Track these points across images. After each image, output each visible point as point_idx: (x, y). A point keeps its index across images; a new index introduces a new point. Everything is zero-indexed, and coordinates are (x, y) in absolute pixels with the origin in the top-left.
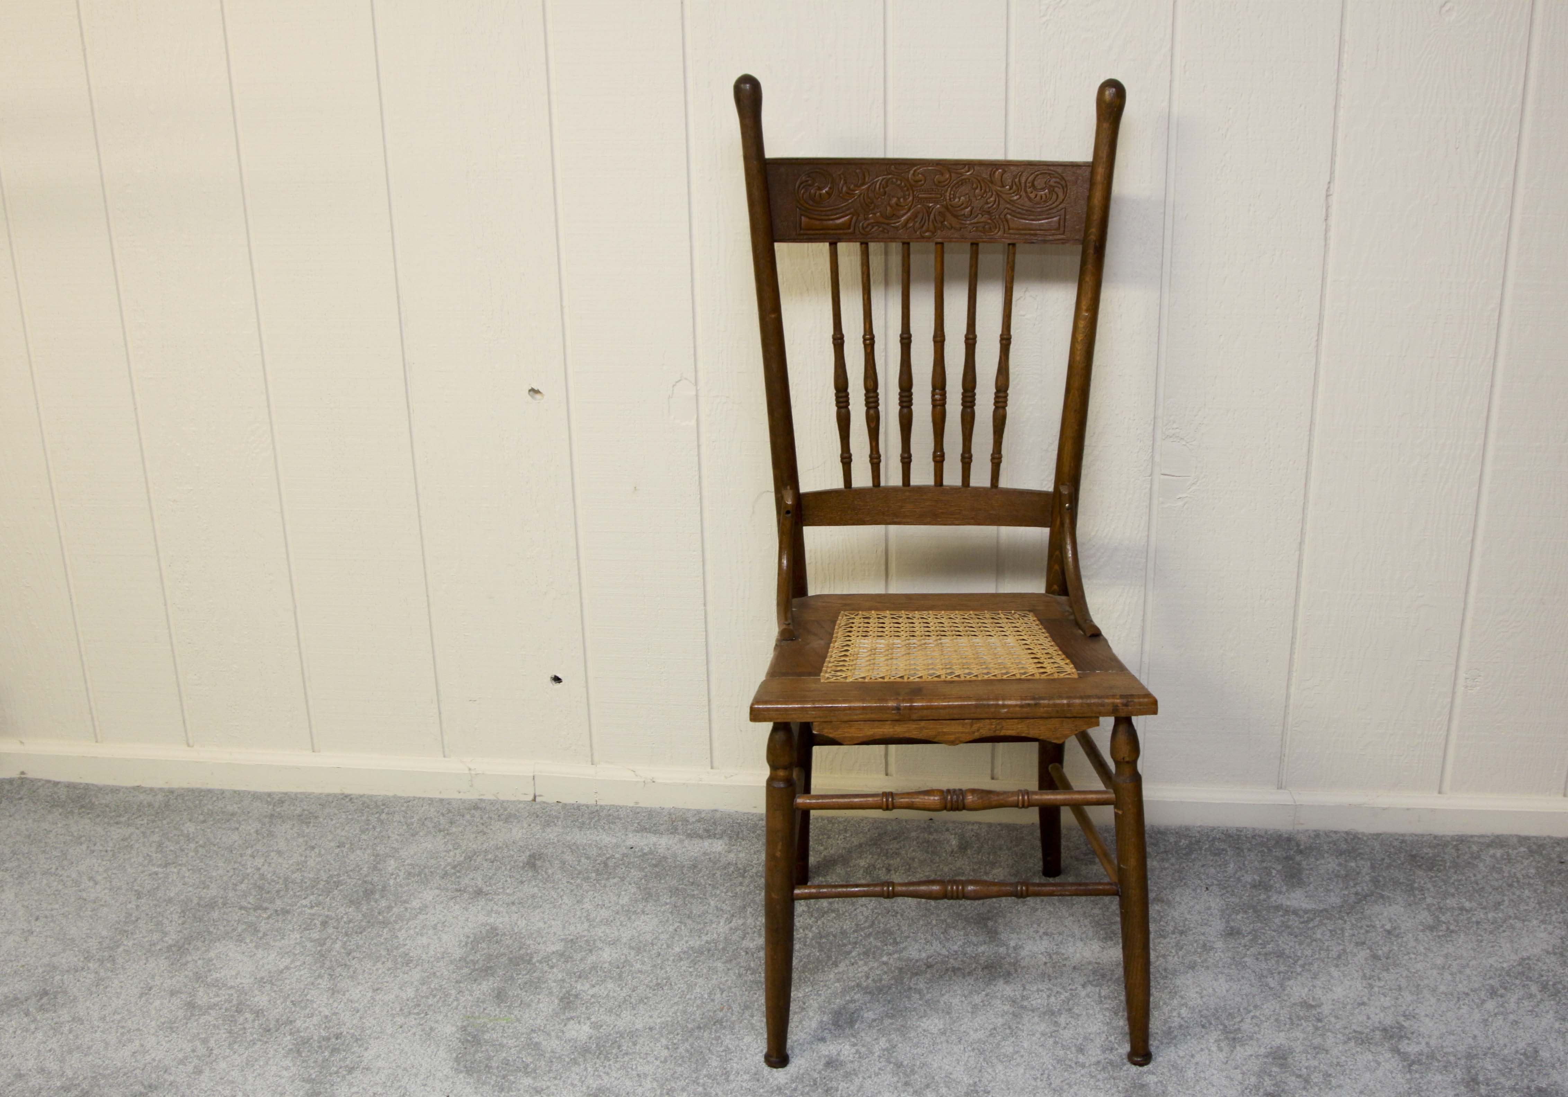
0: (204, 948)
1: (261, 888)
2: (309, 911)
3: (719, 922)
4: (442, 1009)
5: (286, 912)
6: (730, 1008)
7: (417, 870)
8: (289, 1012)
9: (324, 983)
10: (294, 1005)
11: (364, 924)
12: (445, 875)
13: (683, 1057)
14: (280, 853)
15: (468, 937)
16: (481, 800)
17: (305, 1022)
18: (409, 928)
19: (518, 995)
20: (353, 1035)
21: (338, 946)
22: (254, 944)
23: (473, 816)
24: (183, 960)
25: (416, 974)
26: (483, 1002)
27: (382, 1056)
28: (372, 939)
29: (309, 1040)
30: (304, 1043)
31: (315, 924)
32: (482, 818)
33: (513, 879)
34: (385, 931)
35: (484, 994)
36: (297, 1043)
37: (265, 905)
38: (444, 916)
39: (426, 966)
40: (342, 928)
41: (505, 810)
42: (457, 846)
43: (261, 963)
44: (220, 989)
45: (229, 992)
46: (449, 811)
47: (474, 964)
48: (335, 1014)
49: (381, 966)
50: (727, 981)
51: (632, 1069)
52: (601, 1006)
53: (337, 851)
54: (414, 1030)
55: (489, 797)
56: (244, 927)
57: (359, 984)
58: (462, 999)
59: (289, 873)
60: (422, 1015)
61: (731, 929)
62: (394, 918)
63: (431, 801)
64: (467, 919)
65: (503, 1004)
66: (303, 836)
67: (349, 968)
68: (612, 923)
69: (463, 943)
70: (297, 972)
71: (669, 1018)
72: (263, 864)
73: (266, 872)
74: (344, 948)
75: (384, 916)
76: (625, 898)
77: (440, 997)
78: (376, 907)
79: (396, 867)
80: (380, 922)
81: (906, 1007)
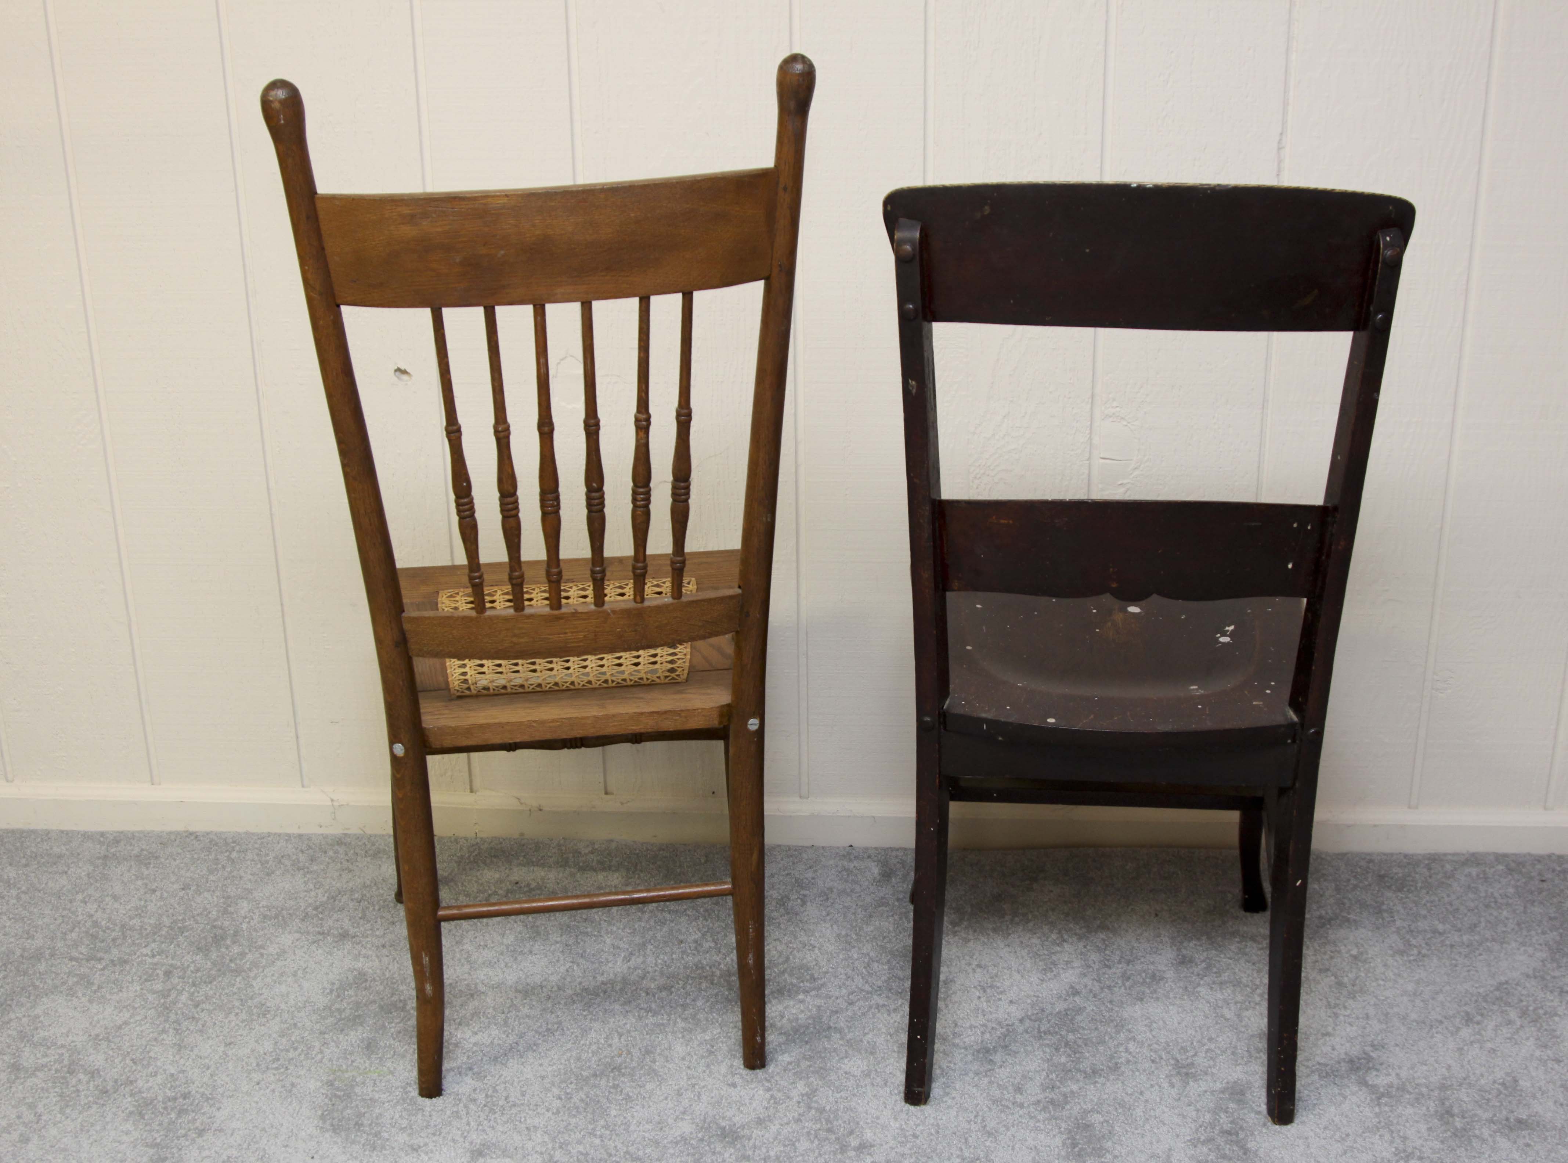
0: (29, 1005)
1: (94, 937)
2: (150, 960)
3: (616, 962)
4: (304, 1063)
5: (124, 962)
6: (629, 1053)
7: (274, 911)
8: (129, 1071)
9: (169, 1039)
10: (135, 1063)
11: (213, 972)
12: (305, 918)
13: (577, 1108)
14: (115, 898)
15: (334, 984)
16: (345, 835)
17: (148, 1081)
18: (266, 976)
19: (390, 1045)
20: (203, 1094)
21: (184, 998)
22: (87, 998)
23: (336, 852)
24: (6, 1019)
25: (275, 1026)
26: (351, 1054)
27: (237, 1116)
28: (223, 989)
29: (152, 1101)
30: (147, 1105)
31: (158, 975)
32: (346, 854)
33: (383, 921)
34: (238, 980)
35: (352, 1045)
36: (139, 1105)
37: (99, 955)
38: (305, 962)
39: (286, 1016)
40: (189, 978)
41: (373, 844)
42: (318, 886)
43: (95, 1019)
44: (49, 1048)
45: (60, 1051)
46: (310, 847)
47: (340, 1014)
48: (183, 1072)
49: (234, 1018)
50: (626, 1024)
51: (520, 1122)
52: (484, 1055)
53: (181, 893)
54: (272, 1087)
55: (354, 830)
56: (75, 979)
57: (208, 1038)
58: (327, 1052)
59: (127, 920)
60: (282, 1070)
61: (629, 968)
62: (248, 966)
63: (289, 837)
64: (331, 965)
65: (373, 1056)
66: (142, 879)
67: (197, 1022)
68: (496, 966)
69: (328, 991)
70: (137, 1028)
71: (562, 1067)
72: (96, 911)
73: (100, 920)
74: (192, 1000)
75: (236, 964)
76: (510, 939)
77: (302, 1050)
78: (228, 955)
79: (249, 911)
80: (232, 971)
81: (826, 1049)
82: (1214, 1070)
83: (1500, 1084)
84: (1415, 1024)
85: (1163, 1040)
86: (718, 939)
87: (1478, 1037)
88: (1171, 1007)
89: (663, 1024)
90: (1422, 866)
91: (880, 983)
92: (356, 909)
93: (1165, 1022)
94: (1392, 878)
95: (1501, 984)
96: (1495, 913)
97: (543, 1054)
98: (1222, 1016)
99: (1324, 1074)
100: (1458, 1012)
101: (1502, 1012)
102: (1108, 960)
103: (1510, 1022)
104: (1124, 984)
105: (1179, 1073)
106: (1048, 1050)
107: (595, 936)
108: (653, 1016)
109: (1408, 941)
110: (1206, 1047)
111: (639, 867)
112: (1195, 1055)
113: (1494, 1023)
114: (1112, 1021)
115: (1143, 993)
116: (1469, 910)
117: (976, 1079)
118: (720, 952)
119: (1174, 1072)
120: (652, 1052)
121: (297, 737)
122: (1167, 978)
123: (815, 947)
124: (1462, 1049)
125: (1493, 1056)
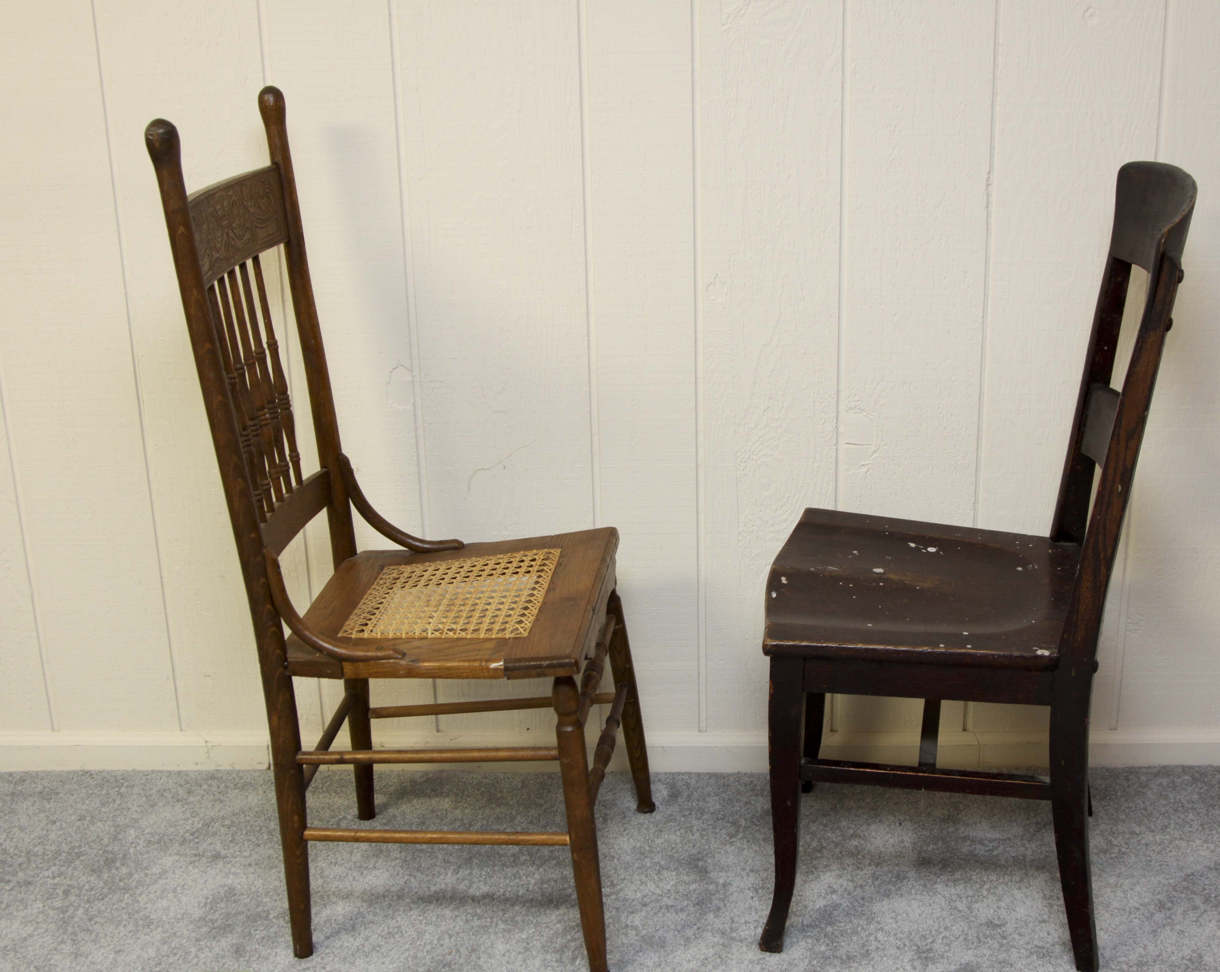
2: (51, 881)
3: (447, 874)
4: (182, 966)
5: (29, 884)
6: (458, 951)
7: (157, 838)
9: (67, 948)
11: (105, 891)
12: (184, 842)
14: (21, 829)
15: (207, 898)
16: (218, 771)
18: (150, 893)
19: (256, 949)
23: (210, 786)
25: (157, 935)
26: (223, 957)
28: (114, 904)
31: (57, 894)
32: (218, 787)
33: (250, 843)
34: (126, 896)
35: (223, 950)
37: (8, 878)
38: (183, 880)
39: (167, 926)
40: (84, 895)
41: (241, 778)
42: (194, 814)
43: (4, 932)
46: (187, 782)
47: (213, 924)
49: (123, 929)
50: (454, 927)
52: (335, 956)
53: (78, 824)
55: (225, 767)
57: (101, 947)
58: (202, 956)
59: (31, 847)
61: (458, 879)
62: (134, 884)
63: (169, 774)
64: (206, 882)
65: (241, 959)
66: (45, 812)
67: (91, 933)
68: (345, 879)
69: (203, 904)
70: (40, 940)
71: (401, 964)
72: (5, 840)
73: (8, 848)
74: (86, 914)
75: (125, 884)
76: (357, 857)
77: (181, 956)
78: (117, 875)
79: (136, 837)
80: (121, 889)
81: (623, 944)
82: (949, 954)
83: (1187, 960)
84: (1116, 911)
85: (906, 930)
86: (532, 853)
87: (1169, 920)
88: (913, 902)
89: (486, 926)
90: (1122, 778)
91: (669, 887)
92: (226, 834)
93: (908, 915)
94: (1096, 789)
95: (1188, 875)
96: (1183, 817)
97: (385, 954)
98: (956, 908)
99: (1041, 955)
100: (1153, 900)
101: (1189, 899)
102: (860, 863)
103: (1195, 908)
104: (874, 884)
105: (920, 958)
106: (810, 941)
107: (429, 852)
108: (478, 919)
109: (1110, 841)
110: (942, 935)
111: (466, 793)
112: (933, 941)
113: (1182, 909)
114: (864, 915)
115: (890, 890)
116: (1161, 814)
117: (750, 966)
118: (534, 864)
119: (916, 957)
120: (477, 950)
121: (176, 690)
122: (910, 878)
123: (614, 858)
124: (1156, 931)
125: (1182, 936)
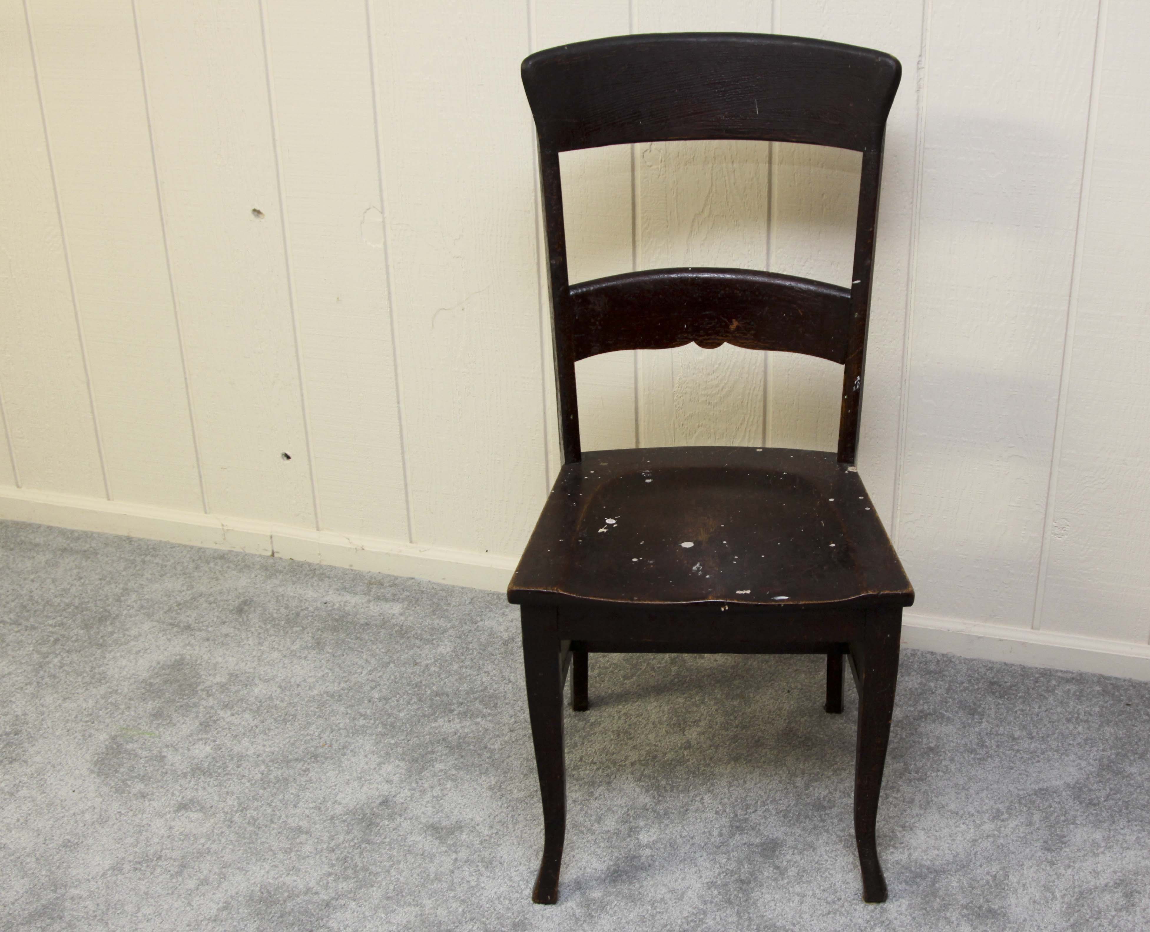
1: (25, 608)
2: (51, 630)
3: (362, 673)
4: (106, 721)
5: (33, 629)
6: (331, 746)
7: (150, 604)
9: (30, 690)
11: (86, 644)
12: (168, 611)
13: (270, 783)
14: (54, 580)
15: (159, 663)
16: (229, 551)
18: (118, 652)
19: (170, 716)
20: (29, 733)
21: (57, 660)
23: (216, 565)
25: (103, 690)
26: (141, 718)
27: (42, 753)
28: (85, 657)
31: (49, 641)
32: (222, 567)
33: (218, 620)
34: (98, 652)
35: (145, 712)
37: (21, 621)
38: (150, 645)
39: (114, 684)
40: (68, 646)
41: (244, 562)
42: (190, 589)
46: (201, 558)
47: (151, 687)
48: (25, 715)
49: (80, 681)
51: (225, 788)
52: (229, 733)
53: (98, 583)
54: (76, 736)
55: (236, 548)
57: (56, 692)
58: (126, 715)
59: (52, 598)
60: (89, 723)
61: (368, 680)
62: (110, 643)
63: (191, 549)
64: (166, 649)
65: (155, 722)
66: (79, 569)
67: (55, 680)
68: (276, 665)
69: (153, 668)
70: (15, 679)
71: (278, 749)
73: (35, 595)
74: (60, 663)
75: (104, 640)
76: (297, 646)
77: (111, 711)
78: (102, 632)
79: (134, 601)
80: (99, 645)
86: (444, 666)
89: (367, 728)
97: (270, 738)
111: (419, 602)
120: (347, 748)
